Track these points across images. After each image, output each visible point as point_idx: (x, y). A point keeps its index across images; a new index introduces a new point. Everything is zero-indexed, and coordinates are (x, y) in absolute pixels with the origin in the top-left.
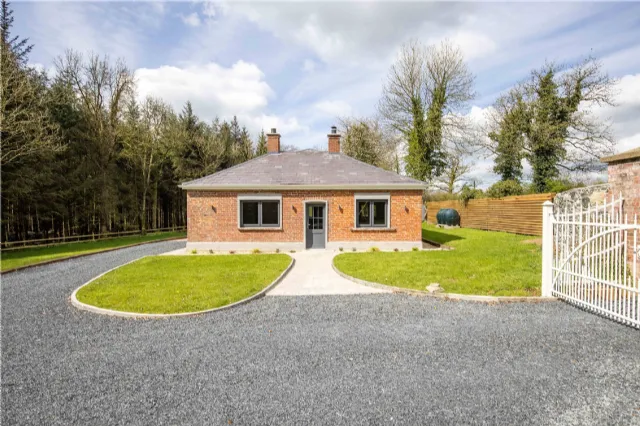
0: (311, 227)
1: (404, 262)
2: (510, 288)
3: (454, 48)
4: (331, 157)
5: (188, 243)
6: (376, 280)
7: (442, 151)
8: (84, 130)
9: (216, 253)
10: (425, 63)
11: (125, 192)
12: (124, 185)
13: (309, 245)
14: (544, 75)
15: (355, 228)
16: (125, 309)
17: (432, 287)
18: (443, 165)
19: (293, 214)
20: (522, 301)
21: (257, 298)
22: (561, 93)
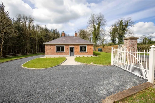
0: (71, 52)
1: (88, 59)
2: (106, 63)
3: (102, 14)
4: (75, 37)
5: (46, 55)
6: (82, 62)
7: (100, 36)
8: (23, 31)
9: (51, 57)
10: (96, 17)
11: (32, 45)
12: (32, 43)
13: (70, 56)
14: (121, 20)
15: (80, 52)
16: (32, 68)
17: (91, 63)
18: (100, 39)
19: (67, 49)
20: (107, 66)
21: (58, 66)
22: (124, 24)
